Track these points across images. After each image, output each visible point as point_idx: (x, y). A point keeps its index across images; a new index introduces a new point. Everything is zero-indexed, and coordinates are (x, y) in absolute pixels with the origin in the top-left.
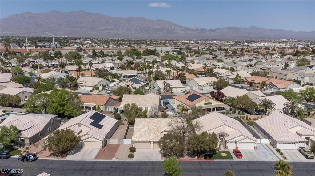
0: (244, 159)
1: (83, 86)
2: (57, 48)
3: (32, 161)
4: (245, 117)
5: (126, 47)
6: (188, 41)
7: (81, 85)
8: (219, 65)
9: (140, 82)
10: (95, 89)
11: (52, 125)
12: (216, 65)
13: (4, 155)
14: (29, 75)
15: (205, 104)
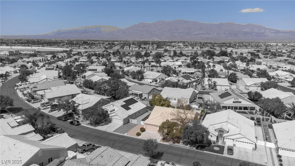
0: (234, 156)
1: (146, 78)
2: (153, 49)
3: (76, 125)
4: (269, 119)
5: (208, 49)
6: (275, 44)
7: (145, 77)
8: (286, 68)
9: (191, 78)
10: (154, 81)
11: (101, 103)
12: (282, 67)
13: (63, 118)
14: (119, 68)
15: (234, 102)
